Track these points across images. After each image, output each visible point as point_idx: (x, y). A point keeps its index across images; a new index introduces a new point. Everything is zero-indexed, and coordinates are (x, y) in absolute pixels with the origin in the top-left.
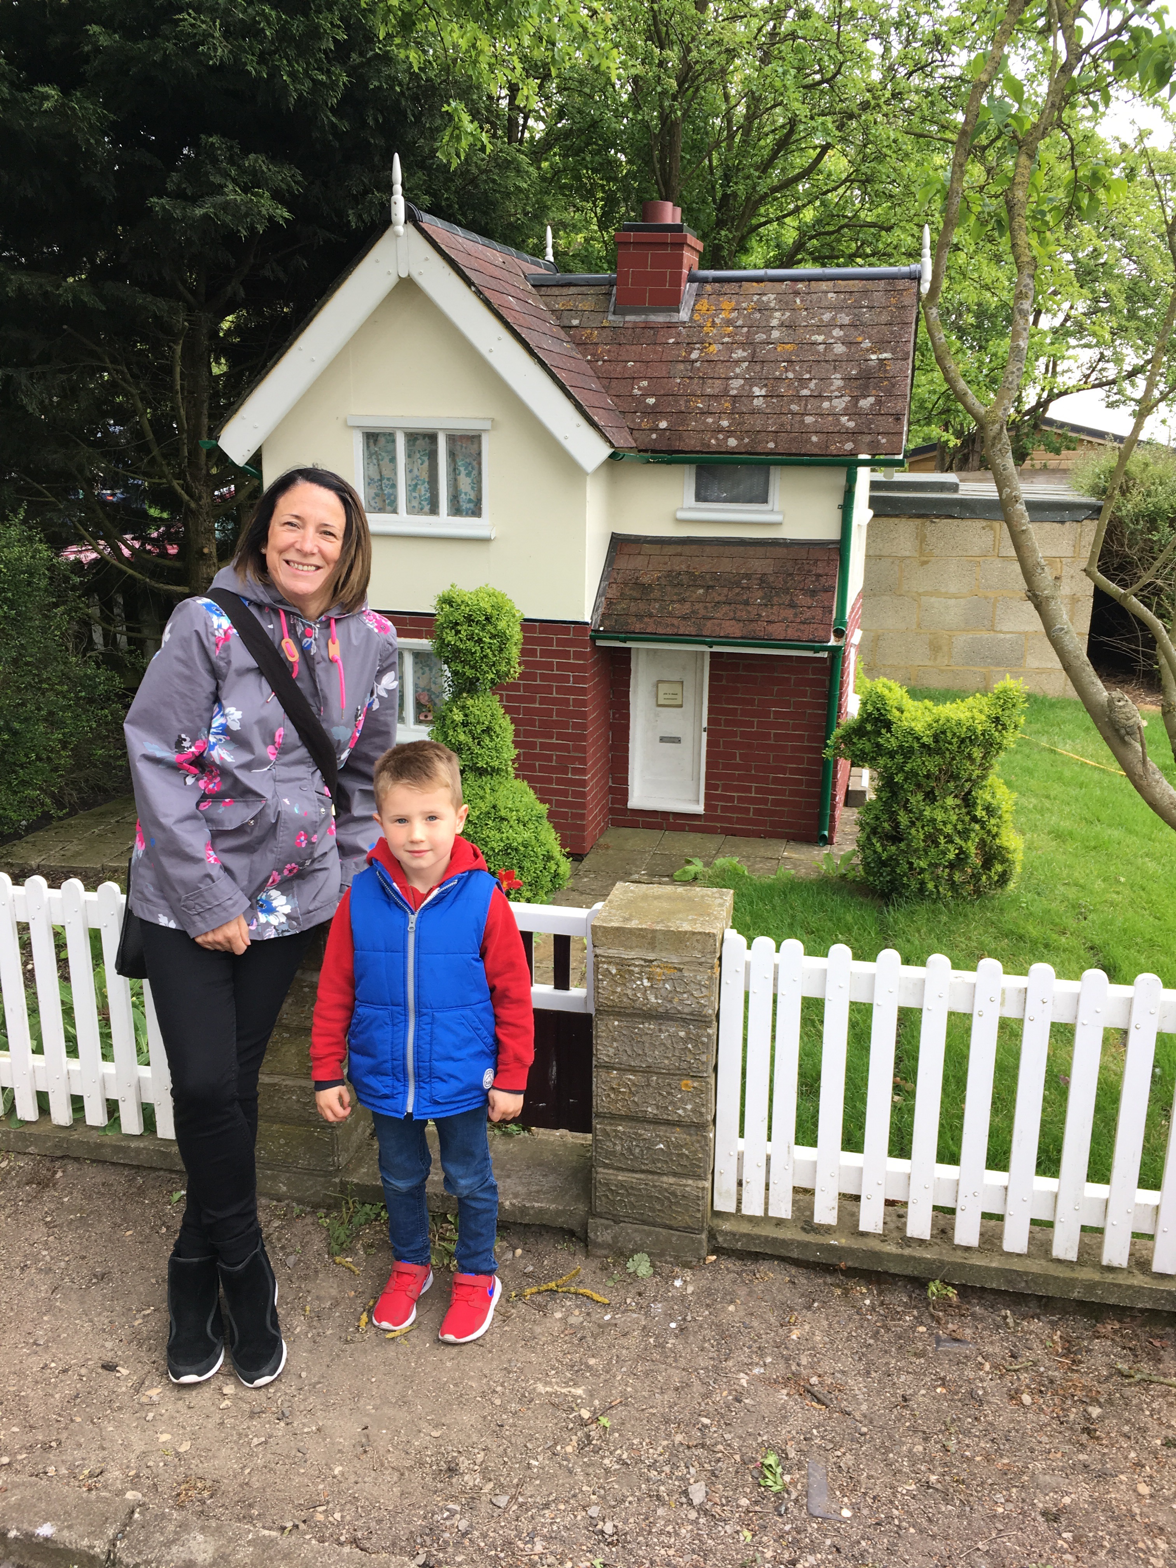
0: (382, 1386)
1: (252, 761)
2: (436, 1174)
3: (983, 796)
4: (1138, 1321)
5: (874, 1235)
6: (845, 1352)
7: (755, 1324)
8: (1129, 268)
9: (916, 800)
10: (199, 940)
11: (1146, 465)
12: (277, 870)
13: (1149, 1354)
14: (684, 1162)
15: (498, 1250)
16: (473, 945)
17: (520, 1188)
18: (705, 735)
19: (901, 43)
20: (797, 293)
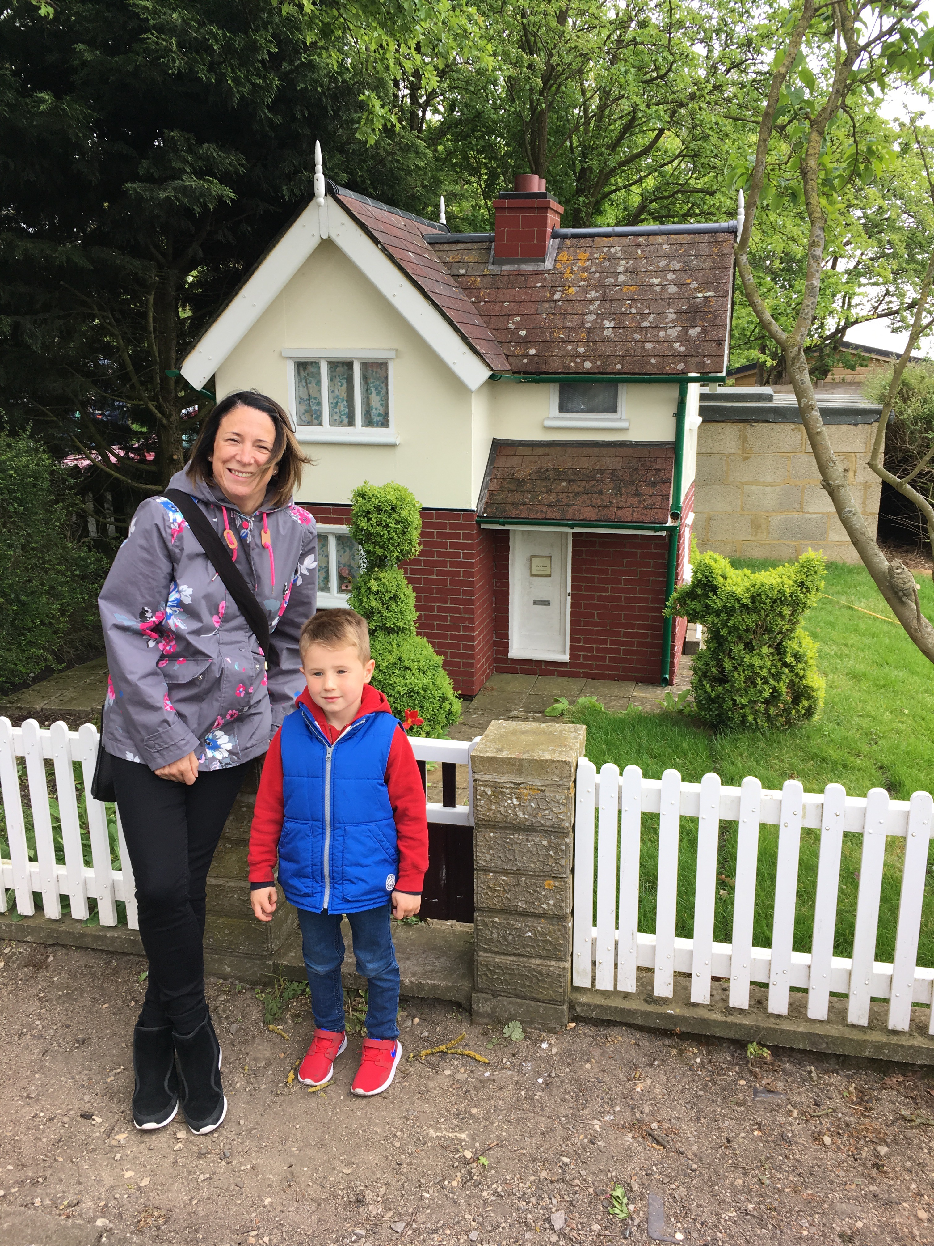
0: (305, 1131)
1: (200, 628)
2: (350, 957)
3: (792, 646)
4: (919, 1075)
5: (703, 1006)
6: (680, 1101)
7: (607, 1079)
8: (908, 222)
9: (738, 649)
10: (158, 772)
11: (923, 378)
12: (221, 715)
13: (927, 1102)
14: (549, 947)
15: (400, 1019)
16: (379, 771)
17: (417, 969)
18: (569, 598)
19: (721, 46)
20: (638, 245)
